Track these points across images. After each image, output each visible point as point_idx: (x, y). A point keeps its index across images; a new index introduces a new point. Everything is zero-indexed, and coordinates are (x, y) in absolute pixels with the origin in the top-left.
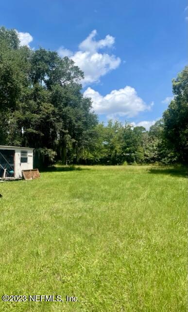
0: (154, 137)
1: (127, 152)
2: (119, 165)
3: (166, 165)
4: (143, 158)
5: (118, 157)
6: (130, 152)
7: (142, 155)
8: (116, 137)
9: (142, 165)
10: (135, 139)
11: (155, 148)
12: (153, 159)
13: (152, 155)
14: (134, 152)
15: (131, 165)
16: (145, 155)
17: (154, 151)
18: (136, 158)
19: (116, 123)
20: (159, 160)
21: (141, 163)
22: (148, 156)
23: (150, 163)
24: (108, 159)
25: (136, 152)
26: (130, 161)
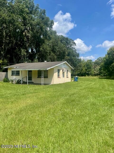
0: (97, 65)
1: (87, 71)
2: (84, 76)
3: (102, 76)
4: (94, 74)
5: (84, 73)
6: (88, 71)
7: (93, 72)
8: (83, 65)
9: (93, 76)
10: (91, 66)
11: (98, 70)
12: (97, 74)
13: (97, 73)
14: (90, 72)
15: (88, 76)
16: (94, 73)
17: (98, 71)
18: (91, 74)
19: (83, 60)
20: (100, 75)
21: (93, 75)
22: (95, 73)
23: (96, 76)
24: (80, 74)
25: (91, 71)
26: (88, 75)
